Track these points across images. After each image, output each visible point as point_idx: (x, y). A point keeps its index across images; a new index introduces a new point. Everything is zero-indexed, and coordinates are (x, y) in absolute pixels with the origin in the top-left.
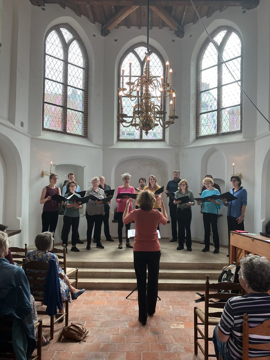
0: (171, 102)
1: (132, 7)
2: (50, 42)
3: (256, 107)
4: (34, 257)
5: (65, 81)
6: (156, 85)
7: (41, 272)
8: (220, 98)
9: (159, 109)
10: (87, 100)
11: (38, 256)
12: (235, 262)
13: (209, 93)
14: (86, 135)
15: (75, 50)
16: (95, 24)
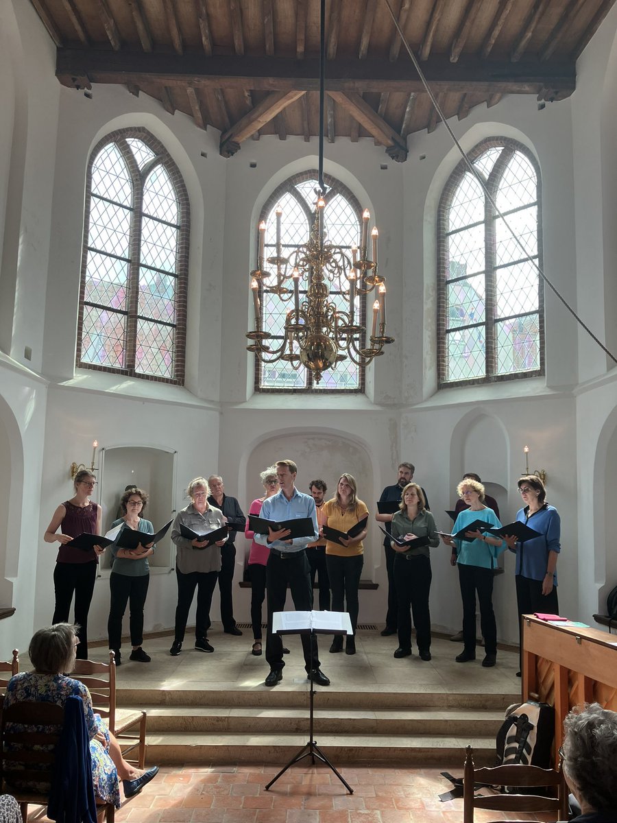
0: (376, 305)
1: (290, 94)
2: (102, 167)
3: (575, 315)
4: (27, 692)
5: (133, 254)
6: (341, 264)
7: (43, 729)
8: (491, 295)
9: (347, 321)
10: (185, 297)
11: (36, 687)
12: (537, 695)
13: (466, 285)
14: (179, 379)
15: (159, 185)
16: (206, 130)
